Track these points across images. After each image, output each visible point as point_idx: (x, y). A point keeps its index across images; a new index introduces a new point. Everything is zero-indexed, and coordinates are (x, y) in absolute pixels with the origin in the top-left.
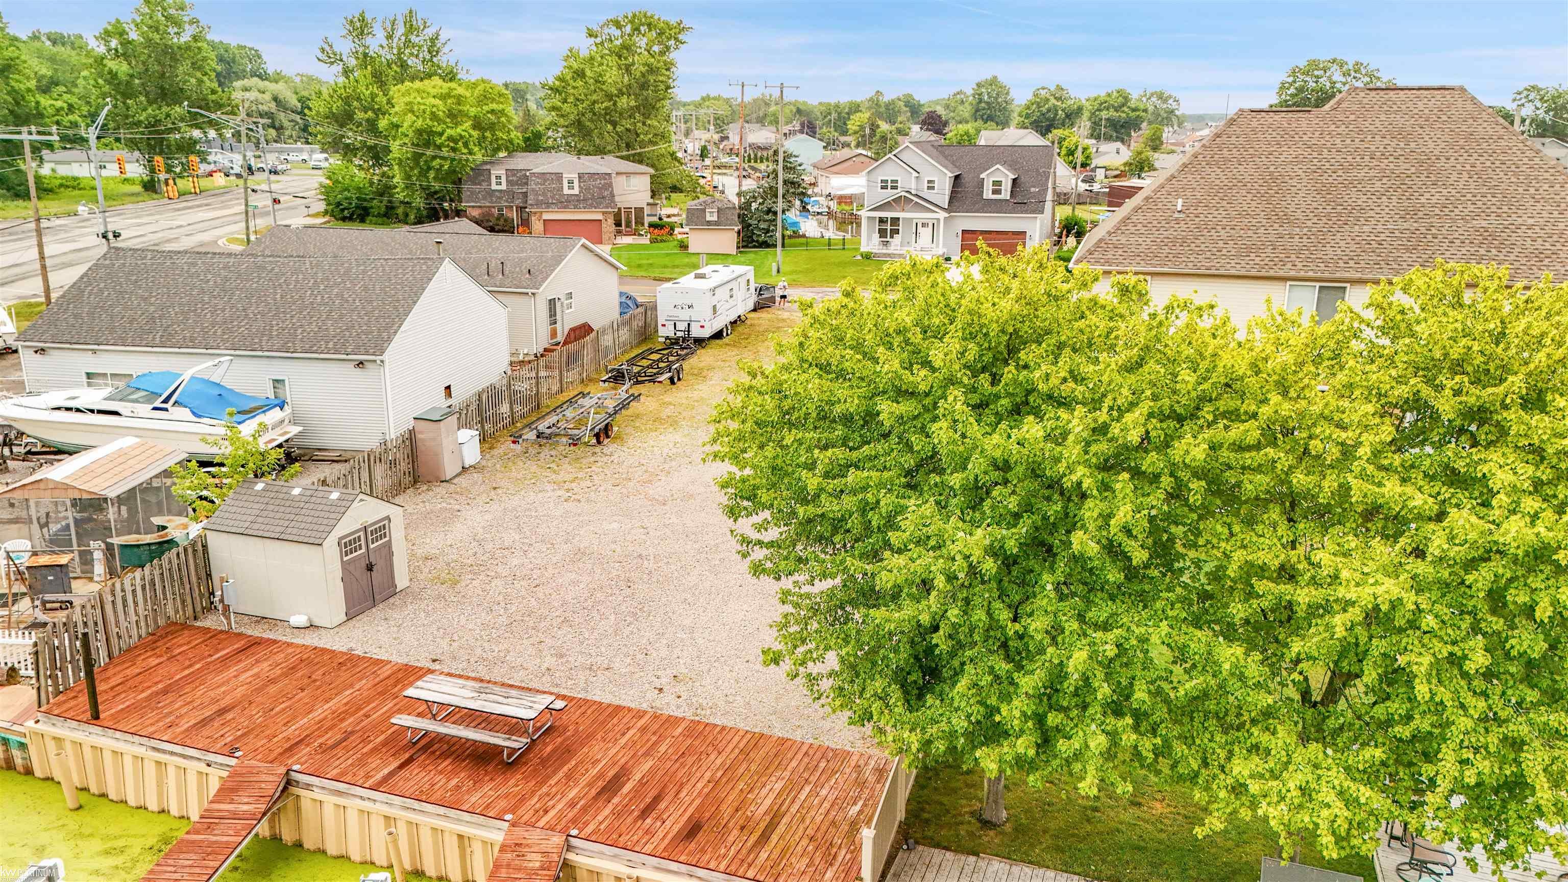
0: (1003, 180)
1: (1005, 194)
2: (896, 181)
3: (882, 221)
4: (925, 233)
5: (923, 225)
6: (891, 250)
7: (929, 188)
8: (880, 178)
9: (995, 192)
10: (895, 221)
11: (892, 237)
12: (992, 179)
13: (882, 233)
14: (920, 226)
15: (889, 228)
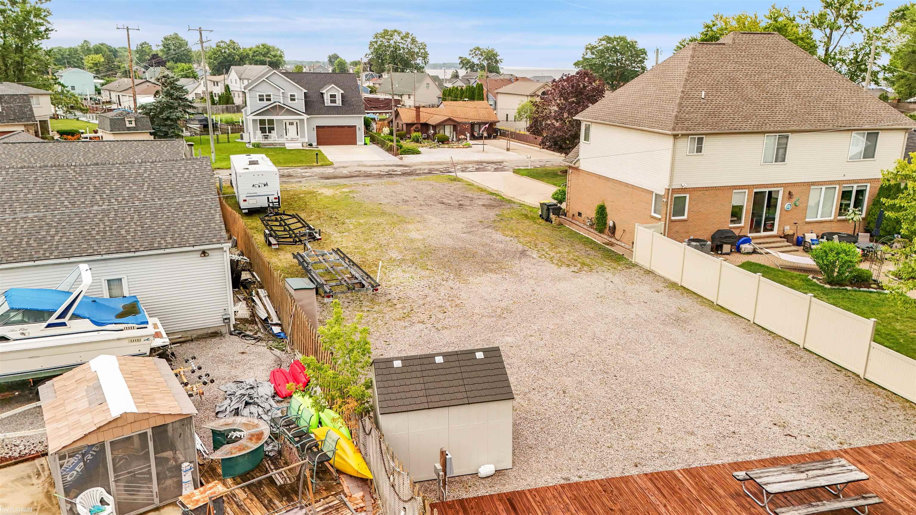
0: (336, 94)
1: (339, 102)
2: (269, 96)
3: (262, 122)
4: (292, 129)
5: (291, 124)
6: (270, 141)
7: (292, 100)
8: (258, 94)
9: (332, 102)
10: (271, 122)
11: (270, 132)
12: (329, 94)
13: (263, 130)
14: (287, 124)
15: (267, 126)
